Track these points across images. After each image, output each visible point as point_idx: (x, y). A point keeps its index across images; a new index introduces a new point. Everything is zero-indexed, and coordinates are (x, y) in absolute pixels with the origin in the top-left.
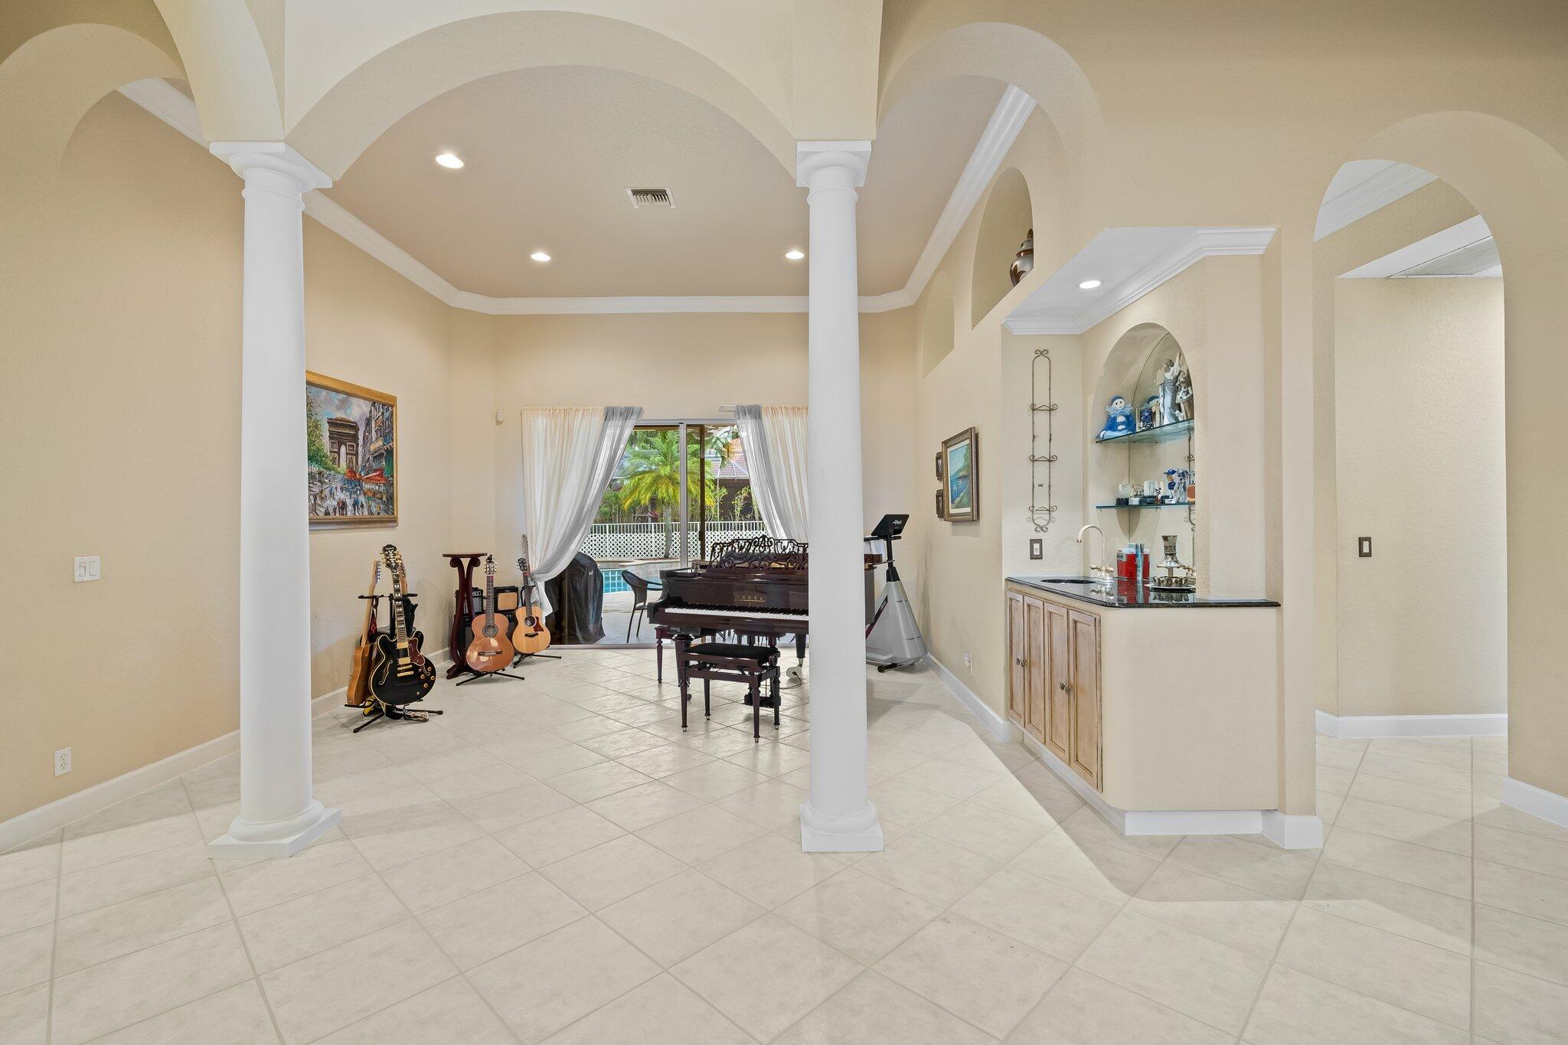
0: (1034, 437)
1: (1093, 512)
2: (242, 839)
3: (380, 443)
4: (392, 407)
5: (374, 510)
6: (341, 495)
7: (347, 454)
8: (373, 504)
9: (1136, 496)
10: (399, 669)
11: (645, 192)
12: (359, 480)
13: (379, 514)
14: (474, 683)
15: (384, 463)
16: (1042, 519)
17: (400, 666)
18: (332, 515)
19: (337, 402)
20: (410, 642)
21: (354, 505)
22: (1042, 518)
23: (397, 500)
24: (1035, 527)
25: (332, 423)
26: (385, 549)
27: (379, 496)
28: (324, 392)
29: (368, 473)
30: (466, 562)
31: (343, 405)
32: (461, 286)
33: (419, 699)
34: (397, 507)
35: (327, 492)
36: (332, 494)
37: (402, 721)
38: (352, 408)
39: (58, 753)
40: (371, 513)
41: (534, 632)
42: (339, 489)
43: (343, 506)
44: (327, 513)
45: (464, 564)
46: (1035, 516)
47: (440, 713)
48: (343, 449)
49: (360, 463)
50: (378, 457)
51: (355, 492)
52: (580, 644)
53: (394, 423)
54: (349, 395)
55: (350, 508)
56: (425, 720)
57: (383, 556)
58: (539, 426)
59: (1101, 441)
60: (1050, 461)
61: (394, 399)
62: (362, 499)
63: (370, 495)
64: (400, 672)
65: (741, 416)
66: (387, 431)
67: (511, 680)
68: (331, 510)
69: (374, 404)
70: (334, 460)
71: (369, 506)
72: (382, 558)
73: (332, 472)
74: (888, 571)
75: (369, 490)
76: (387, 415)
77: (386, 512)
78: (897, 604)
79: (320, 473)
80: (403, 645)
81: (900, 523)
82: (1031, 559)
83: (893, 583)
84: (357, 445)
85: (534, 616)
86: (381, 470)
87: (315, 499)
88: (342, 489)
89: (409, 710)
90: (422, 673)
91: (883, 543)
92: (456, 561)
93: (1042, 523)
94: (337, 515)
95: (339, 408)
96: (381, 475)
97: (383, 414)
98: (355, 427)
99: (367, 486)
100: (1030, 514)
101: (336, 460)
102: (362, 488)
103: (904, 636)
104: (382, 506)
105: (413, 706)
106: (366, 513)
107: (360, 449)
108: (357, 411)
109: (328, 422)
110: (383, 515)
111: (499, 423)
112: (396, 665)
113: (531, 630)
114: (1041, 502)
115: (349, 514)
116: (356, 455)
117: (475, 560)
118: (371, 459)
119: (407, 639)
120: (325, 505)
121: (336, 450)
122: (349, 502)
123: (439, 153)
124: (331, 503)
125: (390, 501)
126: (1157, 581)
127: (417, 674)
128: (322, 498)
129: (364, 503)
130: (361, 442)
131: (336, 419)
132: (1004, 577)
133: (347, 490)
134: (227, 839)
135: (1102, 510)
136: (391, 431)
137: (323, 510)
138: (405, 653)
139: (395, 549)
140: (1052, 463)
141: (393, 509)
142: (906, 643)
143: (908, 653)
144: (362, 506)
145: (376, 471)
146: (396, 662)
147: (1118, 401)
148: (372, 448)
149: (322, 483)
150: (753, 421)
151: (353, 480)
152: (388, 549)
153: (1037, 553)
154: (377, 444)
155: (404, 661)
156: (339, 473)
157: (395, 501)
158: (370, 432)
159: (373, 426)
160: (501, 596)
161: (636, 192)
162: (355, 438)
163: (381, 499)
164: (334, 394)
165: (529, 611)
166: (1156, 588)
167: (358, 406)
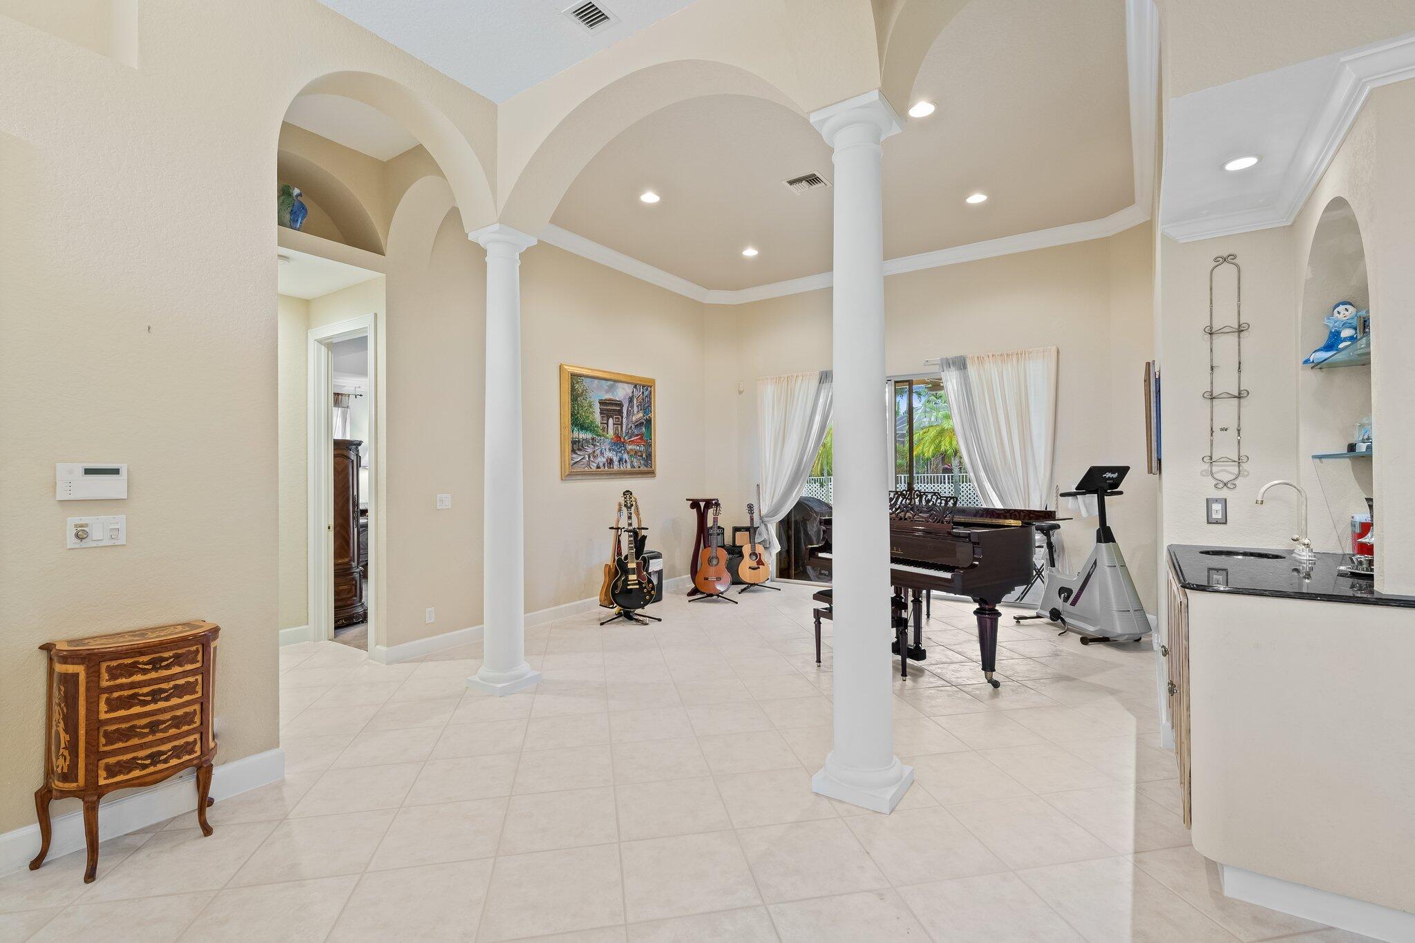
0: (1212, 368)
1: (1307, 464)
2: (481, 679)
3: (641, 415)
4: (651, 387)
5: (635, 464)
6: (609, 454)
7: (614, 424)
8: (635, 460)
9: (1363, 441)
10: (629, 583)
11: (799, 180)
12: (623, 443)
13: (639, 467)
14: (704, 601)
15: (644, 429)
16: (1226, 472)
17: (629, 581)
18: (602, 469)
19: (606, 387)
20: (637, 564)
21: (619, 461)
22: (1225, 470)
23: (655, 458)
24: (1215, 482)
25: (602, 403)
26: (624, 494)
27: (639, 454)
28: (596, 381)
29: (631, 437)
30: (702, 504)
31: (611, 389)
32: (709, 286)
33: (643, 607)
34: (655, 462)
35: (598, 452)
36: (602, 453)
37: (634, 622)
38: (618, 390)
39: (428, 610)
40: (633, 466)
41: (757, 566)
42: (607, 450)
43: (610, 462)
44: (598, 467)
45: (702, 507)
46: (1215, 469)
47: (660, 620)
48: (611, 421)
49: (624, 430)
50: (639, 425)
51: (620, 452)
52: (811, 581)
53: (653, 399)
54: (615, 381)
55: (616, 463)
56: (646, 624)
57: (623, 498)
58: (769, 392)
59: (1317, 365)
60: (1239, 397)
61: (653, 381)
62: (626, 456)
63: (632, 453)
64: (629, 585)
65: (945, 368)
66: (646, 406)
67: (726, 603)
68: (601, 465)
69: (635, 387)
70: (603, 429)
71: (632, 462)
72: (622, 500)
73: (602, 438)
74: (1098, 531)
75: (632, 450)
76: (646, 393)
77: (645, 466)
78: (1108, 570)
79: (593, 439)
80: (632, 565)
81: (1115, 475)
82: (1209, 522)
83: (1103, 545)
84: (622, 417)
85: (757, 552)
86: (642, 435)
87: (589, 457)
88: (610, 450)
89: (636, 614)
90: (645, 588)
91: (1093, 499)
92: (695, 504)
93: (1226, 477)
94: (606, 468)
95: (607, 392)
96: (640, 439)
97: (643, 393)
98: (620, 405)
99: (629, 447)
100: (1206, 466)
101: (605, 429)
102: (626, 448)
103: (1115, 607)
104: (642, 462)
105: (639, 611)
106: (629, 466)
107: (624, 420)
108: (622, 393)
109: (599, 403)
110: (643, 468)
111: (740, 392)
112: (627, 580)
113: (754, 564)
114: (1225, 448)
115: (615, 467)
116: (621, 424)
117: (709, 503)
118: (633, 427)
119: (635, 561)
120: (597, 461)
121: (606, 422)
122: (615, 459)
123: (642, 192)
124: (602, 460)
125: (648, 458)
126: (1356, 562)
127: (641, 588)
128: (594, 457)
129: (627, 460)
130: (625, 415)
131: (606, 400)
132: (1166, 543)
133: (613, 450)
134: (476, 678)
135: (1323, 460)
136: (650, 406)
137: (595, 465)
138: (633, 571)
139: (631, 494)
140: (1242, 400)
141: (651, 464)
142: (1116, 614)
143: (1118, 628)
144: (626, 461)
145: (637, 435)
146: (627, 578)
147: (1341, 308)
148: (634, 419)
149: (594, 446)
150: (957, 372)
151: (618, 443)
152: (627, 493)
153: (1217, 515)
154: (638, 416)
155: (633, 577)
156: (607, 438)
157: (653, 457)
158: (632, 407)
159: (635, 402)
160: (738, 534)
161: (791, 183)
162: (620, 412)
163: (642, 456)
164: (603, 382)
165: (753, 547)
166: (1352, 573)
167: (623, 389)
